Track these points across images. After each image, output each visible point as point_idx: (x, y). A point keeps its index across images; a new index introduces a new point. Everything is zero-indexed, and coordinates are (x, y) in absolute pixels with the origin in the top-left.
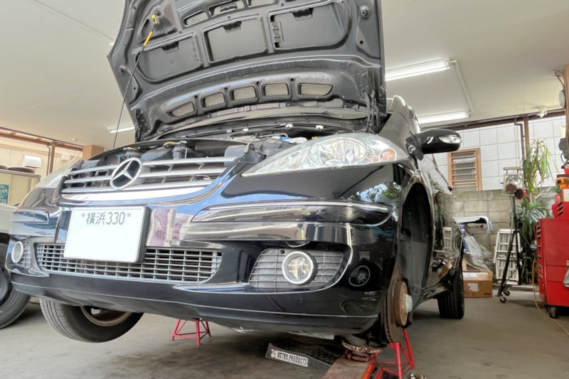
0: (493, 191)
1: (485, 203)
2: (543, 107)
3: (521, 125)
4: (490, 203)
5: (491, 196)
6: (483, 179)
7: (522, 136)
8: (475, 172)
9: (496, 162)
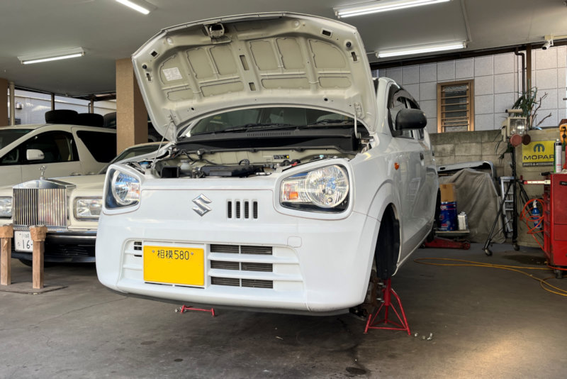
1: (479, 146)
2: (549, 37)
3: (523, 55)
4: (484, 145)
6: (476, 116)
8: (468, 108)
9: (492, 97)
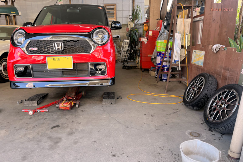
6: (117, 18)
8: (114, 15)
9: (122, 11)
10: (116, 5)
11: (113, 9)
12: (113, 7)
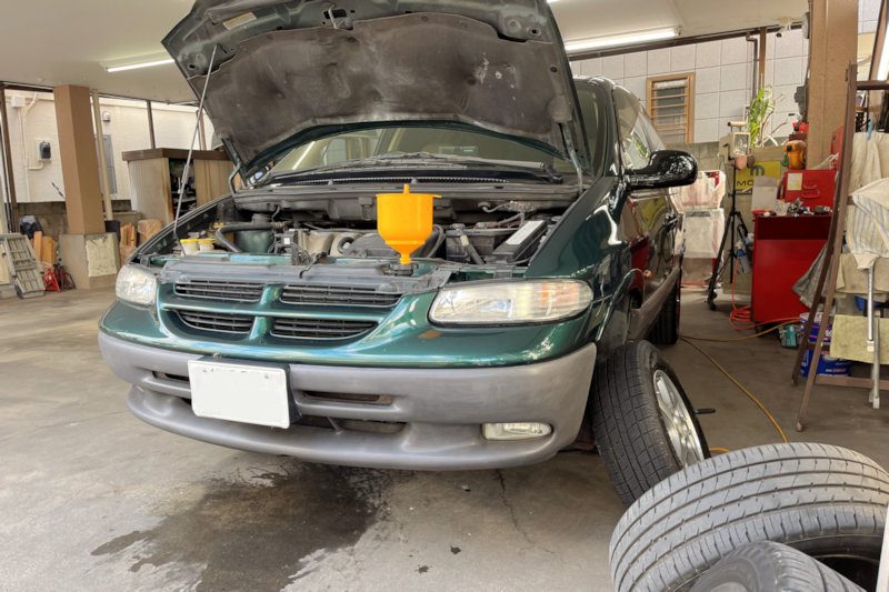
0: (709, 144)
2: (785, 19)
3: (755, 41)
5: (705, 152)
6: (696, 122)
7: (756, 60)
8: (686, 112)
9: (717, 95)
10: (694, 74)
11: (682, 88)
12: (682, 83)
